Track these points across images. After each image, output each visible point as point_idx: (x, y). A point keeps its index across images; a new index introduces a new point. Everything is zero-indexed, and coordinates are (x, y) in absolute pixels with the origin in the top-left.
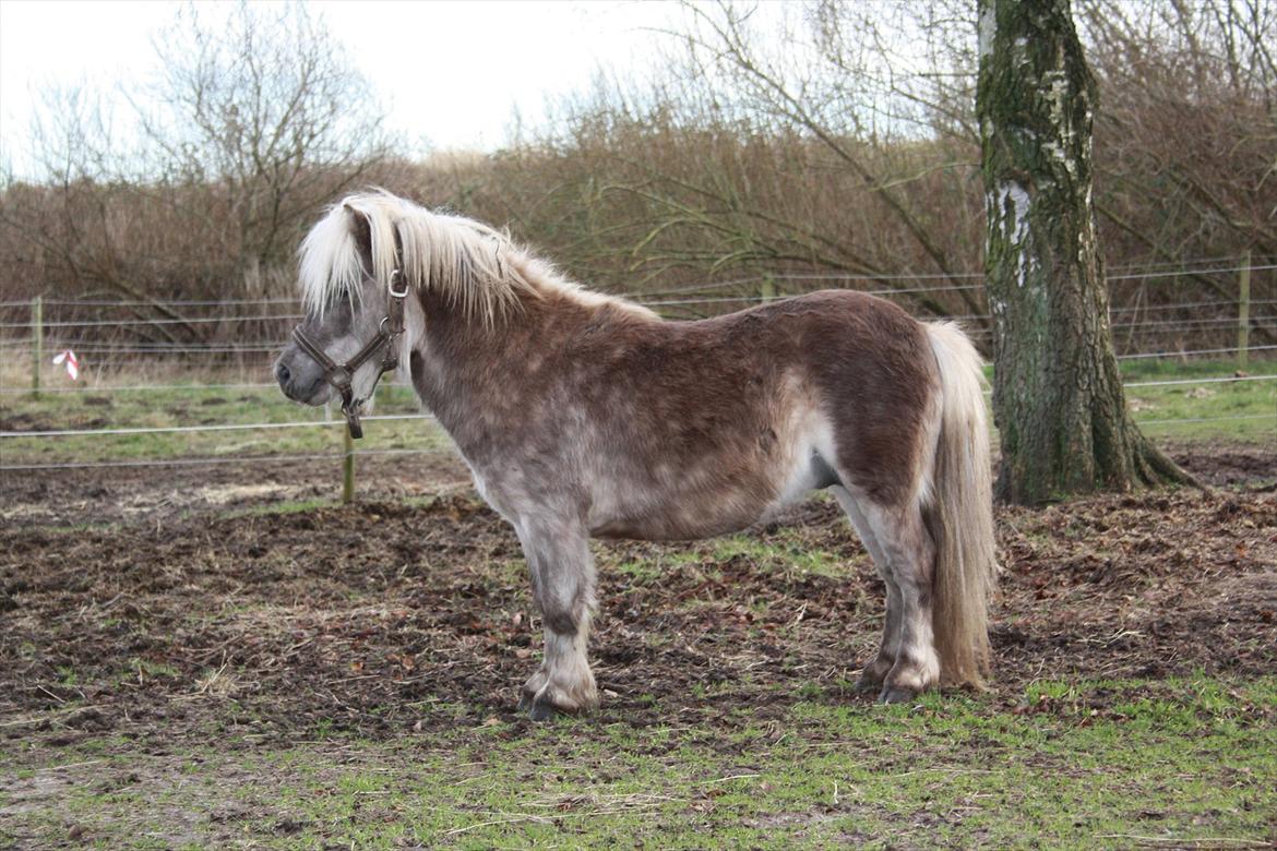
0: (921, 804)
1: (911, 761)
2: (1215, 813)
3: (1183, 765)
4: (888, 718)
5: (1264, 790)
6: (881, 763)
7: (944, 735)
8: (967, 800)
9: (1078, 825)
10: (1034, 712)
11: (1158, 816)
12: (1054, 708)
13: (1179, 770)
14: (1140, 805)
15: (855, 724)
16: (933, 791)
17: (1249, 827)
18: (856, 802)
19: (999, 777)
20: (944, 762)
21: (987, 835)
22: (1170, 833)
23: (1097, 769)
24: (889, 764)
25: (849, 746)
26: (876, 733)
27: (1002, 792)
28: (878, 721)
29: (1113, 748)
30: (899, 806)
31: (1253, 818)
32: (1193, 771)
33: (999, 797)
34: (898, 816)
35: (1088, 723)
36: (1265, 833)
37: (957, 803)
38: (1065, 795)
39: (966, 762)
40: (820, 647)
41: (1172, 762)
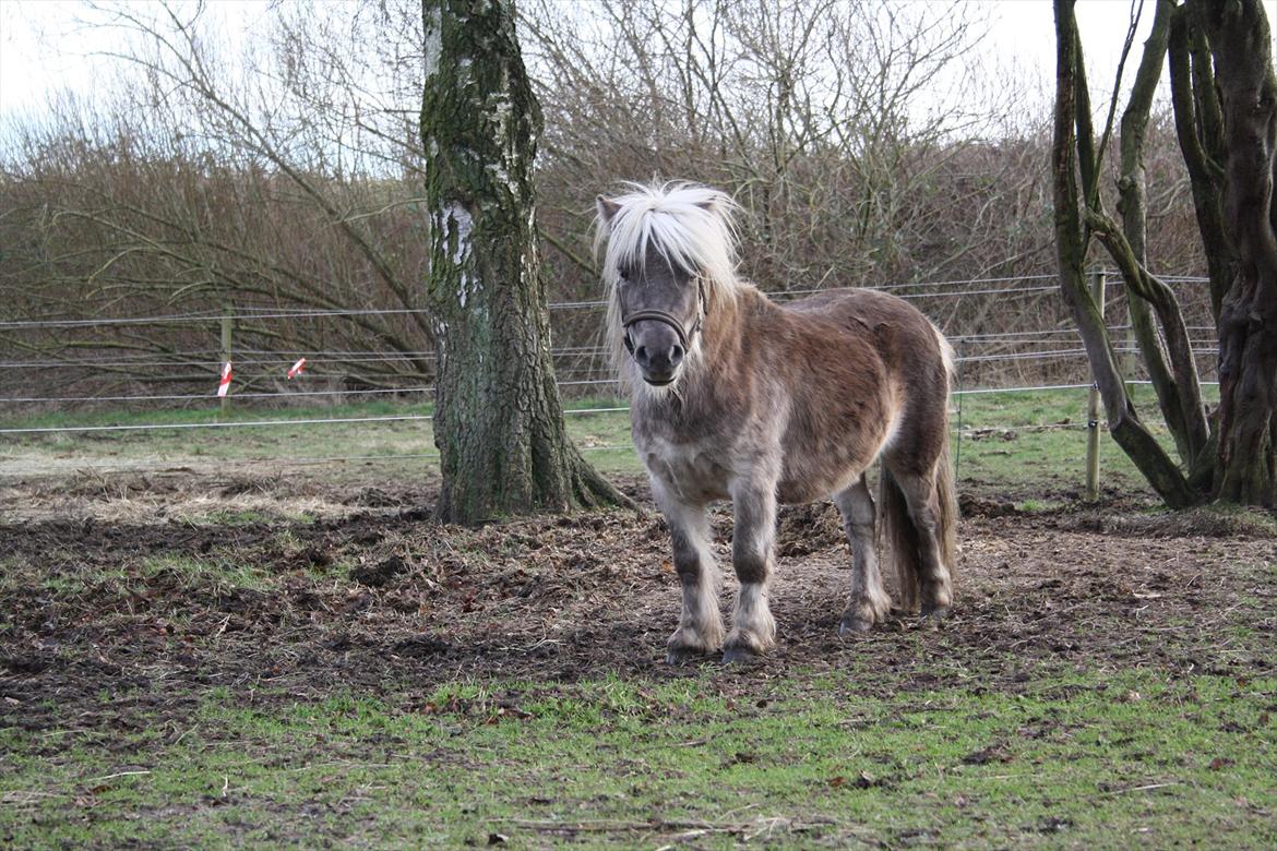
0: (311, 795)
1: (309, 757)
2: (604, 798)
3: (581, 757)
4: (294, 719)
5: (654, 778)
6: (278, 759)
7: (347, 734)
8: (359, 791)
9: (465, 812)
10: (443, 711)
11: (546, 802)
12: (463, 708)
13: (576, 762)
14: (528, 793)
15: (259, 724)
16: (325, 784)
17: (635, 811)
18: (245, 795)
19: (396, 769)
20: (343, 757)
21: (373, 823)
22: (555, 817)
23: (495, 762)
24: (287, 761)
25: (248, 745)
26: (277, 732)
27: (395, 784)
28: (283, 722)
29: (516, 742)
30: (288, 799)
31: (639, 803)
32: (589, 762)
33: (392, 788)
34: (285, 807)
35: (495, 722)
36: (648, 815)
37: (350, 794)
38: (458, 786)
39: (367, 757)
40: (239, 657)
41: (570, 755)
